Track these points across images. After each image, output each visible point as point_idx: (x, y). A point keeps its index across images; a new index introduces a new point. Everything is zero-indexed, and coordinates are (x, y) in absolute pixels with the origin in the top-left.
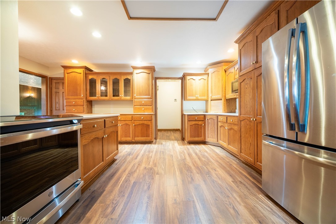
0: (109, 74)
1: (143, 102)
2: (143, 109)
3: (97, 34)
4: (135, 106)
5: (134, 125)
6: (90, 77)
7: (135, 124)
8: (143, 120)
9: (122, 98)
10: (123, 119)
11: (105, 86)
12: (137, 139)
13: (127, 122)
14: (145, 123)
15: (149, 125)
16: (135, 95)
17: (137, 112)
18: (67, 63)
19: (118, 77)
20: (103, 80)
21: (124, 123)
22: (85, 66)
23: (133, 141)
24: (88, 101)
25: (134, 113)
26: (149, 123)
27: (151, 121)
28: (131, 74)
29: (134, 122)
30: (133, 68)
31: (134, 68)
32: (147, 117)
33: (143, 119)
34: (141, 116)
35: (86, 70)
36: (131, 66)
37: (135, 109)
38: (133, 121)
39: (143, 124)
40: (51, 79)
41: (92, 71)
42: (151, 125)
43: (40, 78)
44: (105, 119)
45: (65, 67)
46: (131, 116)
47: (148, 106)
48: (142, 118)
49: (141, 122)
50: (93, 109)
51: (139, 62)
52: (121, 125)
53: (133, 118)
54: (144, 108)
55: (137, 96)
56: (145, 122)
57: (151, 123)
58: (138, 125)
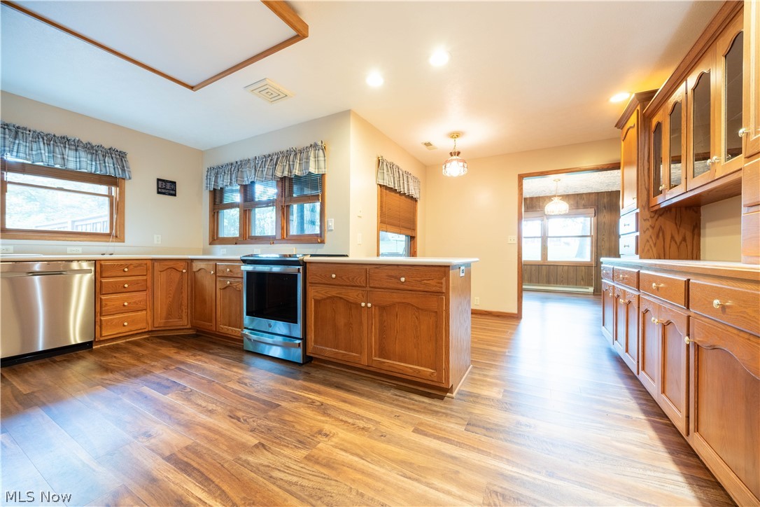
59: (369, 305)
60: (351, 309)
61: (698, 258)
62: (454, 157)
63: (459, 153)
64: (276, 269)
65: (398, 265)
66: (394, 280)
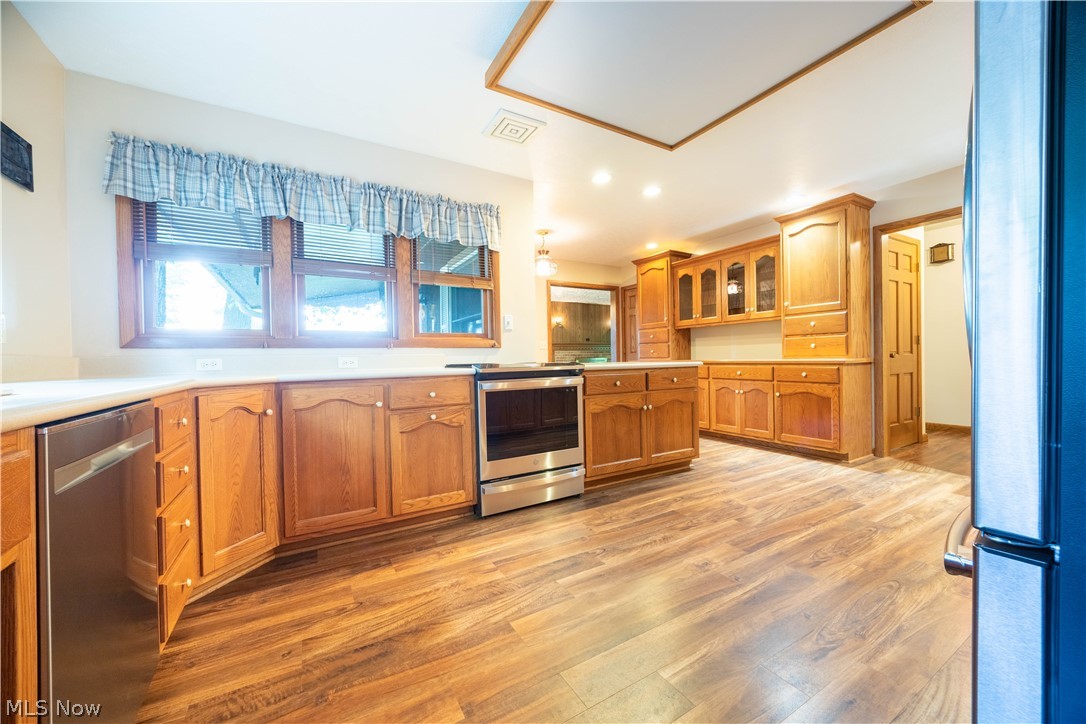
0: (717, 256)
1: (812, 323)
2: (813, 346)
3: (652, 191)
4: (787, 336)
5: (778, 394)
6: (681, 273)
7: (784, 390)
8: (806, 380)
9: (752, 317)
10: (746, 376)
11: (738, 284)
12: (789, 438)
13: (759, 385)
14: (815, 391)
15: (829, 399)
16: (786, 304)
17: (794, 356)
18: (641, 253)
19: (740, 259)
20: (735, 267)
21: (750, 386)
22: (671, 251)
23: (776, 441)
24: (678, 331)
25: (785, 357)
26: (828, 391)
27: (837, 386)
28: (775, 241)
29: (779, 386)
30: (781, 222)
31: (785, 220)
32: (821, 371)
33: (806, 376)
34: (802, 367)
35: (673, 258)
36: (776, 219)
37: (787, 346)
38: (775, 382)
39: (808, 393)
40: (625, 289)
41: (688, 256)
42: (836, 398)
43: (609, 293)
44: (648, 372)
45: (639, 263)
46: (771, 366)
47: (833, 333)
48: (804, 374)
49: (801, 388)
50: (692, 348)
51: (799, 196)
52: (742, 392)
53: (774, 372)
54: (815, 341)
55: (792, 305)
56: (816, 389)
57: (837, 392)
58: (791, 395)
59: (650, 407)
60: (630, 415)
61: (689, 358)
62: (542, 256)
63: (547, 252)
64: (548, 383)
65: (667, 368)
66: (667, 382)
